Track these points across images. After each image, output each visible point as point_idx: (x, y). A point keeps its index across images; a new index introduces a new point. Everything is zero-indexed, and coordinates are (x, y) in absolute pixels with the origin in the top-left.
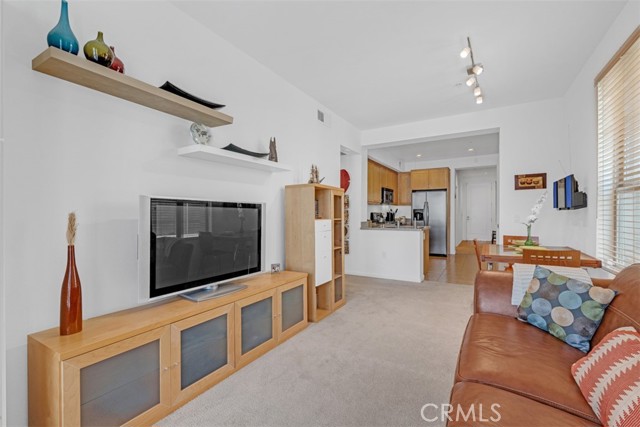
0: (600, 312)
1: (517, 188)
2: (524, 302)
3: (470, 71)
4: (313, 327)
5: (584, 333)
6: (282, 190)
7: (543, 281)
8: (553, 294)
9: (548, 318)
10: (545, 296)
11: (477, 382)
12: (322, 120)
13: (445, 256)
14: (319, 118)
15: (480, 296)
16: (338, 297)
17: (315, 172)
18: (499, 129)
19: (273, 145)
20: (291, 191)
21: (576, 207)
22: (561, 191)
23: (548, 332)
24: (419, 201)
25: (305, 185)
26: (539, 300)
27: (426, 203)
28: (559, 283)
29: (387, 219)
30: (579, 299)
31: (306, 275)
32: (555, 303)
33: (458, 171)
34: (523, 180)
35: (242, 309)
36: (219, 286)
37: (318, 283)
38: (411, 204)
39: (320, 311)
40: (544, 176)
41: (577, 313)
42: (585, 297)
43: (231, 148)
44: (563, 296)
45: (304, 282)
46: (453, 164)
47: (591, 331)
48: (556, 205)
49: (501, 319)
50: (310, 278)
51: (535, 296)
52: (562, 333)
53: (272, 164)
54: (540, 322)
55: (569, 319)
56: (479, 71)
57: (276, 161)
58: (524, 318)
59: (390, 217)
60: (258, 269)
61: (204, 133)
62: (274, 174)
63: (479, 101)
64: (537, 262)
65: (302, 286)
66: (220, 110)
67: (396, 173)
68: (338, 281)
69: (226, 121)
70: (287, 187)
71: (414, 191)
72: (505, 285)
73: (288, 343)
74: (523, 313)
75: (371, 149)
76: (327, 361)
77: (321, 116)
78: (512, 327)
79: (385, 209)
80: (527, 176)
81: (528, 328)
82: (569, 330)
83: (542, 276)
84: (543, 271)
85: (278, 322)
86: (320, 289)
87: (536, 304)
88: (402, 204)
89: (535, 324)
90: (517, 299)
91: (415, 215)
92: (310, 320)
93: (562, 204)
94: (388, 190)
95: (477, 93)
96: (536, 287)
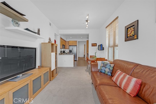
0: (112, 68)
1: (92, 46)
2: (100, 68)
3: (87, 21)
4: (51, 82)
5: (110, 72)
6: (40, 44)
7: (103, 64)
8: (105, 66)
9: (105, 71)
10: (104, 67)
11: (100, 85)
12: (51, 25)
13: (76, 60)
14: (50, 25)
15: (92, 68)
16: (56, 73)
17: (50, 39)
18: (89, 34)
19: (39, 30)
20: (43, 44)
21: (102, 50)
22: (100, 47)
23: (105, 73)
24: (71, 48)
25: (47, 43)
26: (103, 67)
27: (72, 49)
28: (106, 64)
29: (63, 52)
30: (109, 66)
31: (49, 68)
32: (106, 68)
33: (78, 42)
34: (93, 44)
35: (33, 81)
36: (22, 75)
37: (52, 70)
38: (69, 49)
39: (53, 77)
40: (96, 44)
41: (109, 69)
42: (110, 66)
43: (27, 29)
44: (107, 66)
45: (49, 70)
46: (78, 40)
47: (111, 72)
48: (99, 50)
49: (96, 72)
50: (50, 69)
51: (102, 67)
52: (107, 73)
53: (38, 35)
54: (103, 71)
55: (108, 70)
56: (89, 21)
57: (40, 35)
58: (101, 71)
59: (64, 52)
60: (35, 68)
61: (17, 23)
62: (38, 39)
63: (87, 28)
64: (102, 60)
65: (48, 71)
66: (24, 16)
67: (65, 41)
68: (56, 69)
69: (26, 21)
70: (42, 43)
71: (69, 46)
72: (97, 65)
73: (46, 88)
74: (101, 70)
75: (61, 35)
76: (59, 90)
77: (50, 24)
78: (98, 73)
79: (63, 50)
80: (94, 44)
81: (102, 73)
82: (108, 72)
83: (103, 63)
84: (103, 62)
85: (42, 83)
86: (53, 71)
87: (103, 68)
88: (67, 49)
89: (103, 72)
90: (99, 68)
91: (70, 51)
92: (50, 81)
93: (100, 49)
94: (64, 45)
95: (87, 26)
96: (102, 65)
